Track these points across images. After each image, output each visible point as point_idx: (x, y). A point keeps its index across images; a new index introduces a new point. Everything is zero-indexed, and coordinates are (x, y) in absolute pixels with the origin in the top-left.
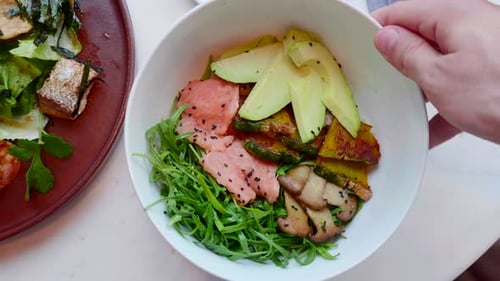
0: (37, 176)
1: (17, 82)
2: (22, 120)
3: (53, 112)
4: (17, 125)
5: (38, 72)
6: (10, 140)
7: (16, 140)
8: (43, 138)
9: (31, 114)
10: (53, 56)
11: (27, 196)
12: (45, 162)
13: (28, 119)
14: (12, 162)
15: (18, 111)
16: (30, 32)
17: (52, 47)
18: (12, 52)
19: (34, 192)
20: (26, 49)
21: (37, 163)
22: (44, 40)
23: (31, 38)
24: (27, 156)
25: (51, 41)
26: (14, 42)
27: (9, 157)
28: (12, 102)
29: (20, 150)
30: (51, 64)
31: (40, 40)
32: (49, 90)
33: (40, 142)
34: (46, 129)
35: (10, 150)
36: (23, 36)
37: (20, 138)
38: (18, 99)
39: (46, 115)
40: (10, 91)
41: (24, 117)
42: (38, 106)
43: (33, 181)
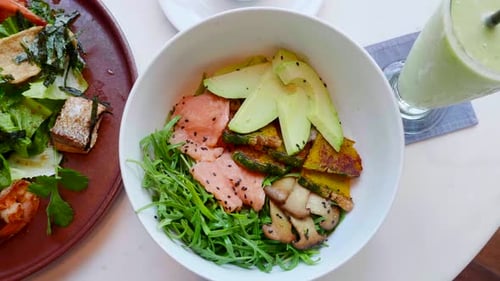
0: (57, 211)
1: (31, 123)
2: (37, 159)
3: (66, 148)
4: (33, 165)
5: (48, 112)
6: (28, 179)
7: (34, 178)
8: (60, 174)
9: (44, 153)
10: (62, 96)
11: (49, 231)
12: (64, 197)
13: (43, 158)
14: (32, 199)
15: (33, 151)
16: (39, 75)
17: (60, 88)
18: (24, 94)
19: (54, 225)
20: (37, 91)
21: (55, 198)
22: (52, 82)
23: (41, 80)
24: (45, 192)
25: (59, 81)
26: (25, 84)
27: (28, 195)
28: (27, 142)
29: (39, 186)
30: (61, 104)
31: (49, 82)
32: (60, 128)
33: (57, 177)
34: (60, 165)
35: (29, 187)
36: (33, 79)
37: (36, 175)
38: (33, 139)
39: (59, 152)
40: (24, 131)
41: (39, 156)
42: (52, 144)
43: (53, 217)
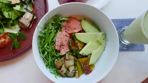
0: (15, 44)
1: (13, 16)
2: (13, 27)
3: (22, 27)
4: (12, 29)
5: (19, 14)
6: (9, 33)
7: (11, 33)
8: (19, 33)
9: (16, 26)
10: (25, 11)
11: (12, 49)
12: (18, 41)
13: (15, 27)
14: (9, 39)
15: (13, 25)
16: (20, 3)
17: (25, 8)
18: (14, 8)
19: (14, 48)
20: (18, 8)
21: (16, 40)
22: (23, 6)
23: (19, 5)
24: (13, 38)
25: (25, 6)
26: (15, 5)
27: (8, 37)
28: (11, 22)
29: (12, 36)
30: (24, 13)
31: (22, 6)
32: (22, 20)
33: (18, 34)
34: (20, 31)
35: (9, 35)
36: (17, 4)
37: (12, 32)
38: (13, 21)
39: (20, 27)
40: (11, 19)
41: (14, 27)
42: (18, 24)
43: (14, 45)
